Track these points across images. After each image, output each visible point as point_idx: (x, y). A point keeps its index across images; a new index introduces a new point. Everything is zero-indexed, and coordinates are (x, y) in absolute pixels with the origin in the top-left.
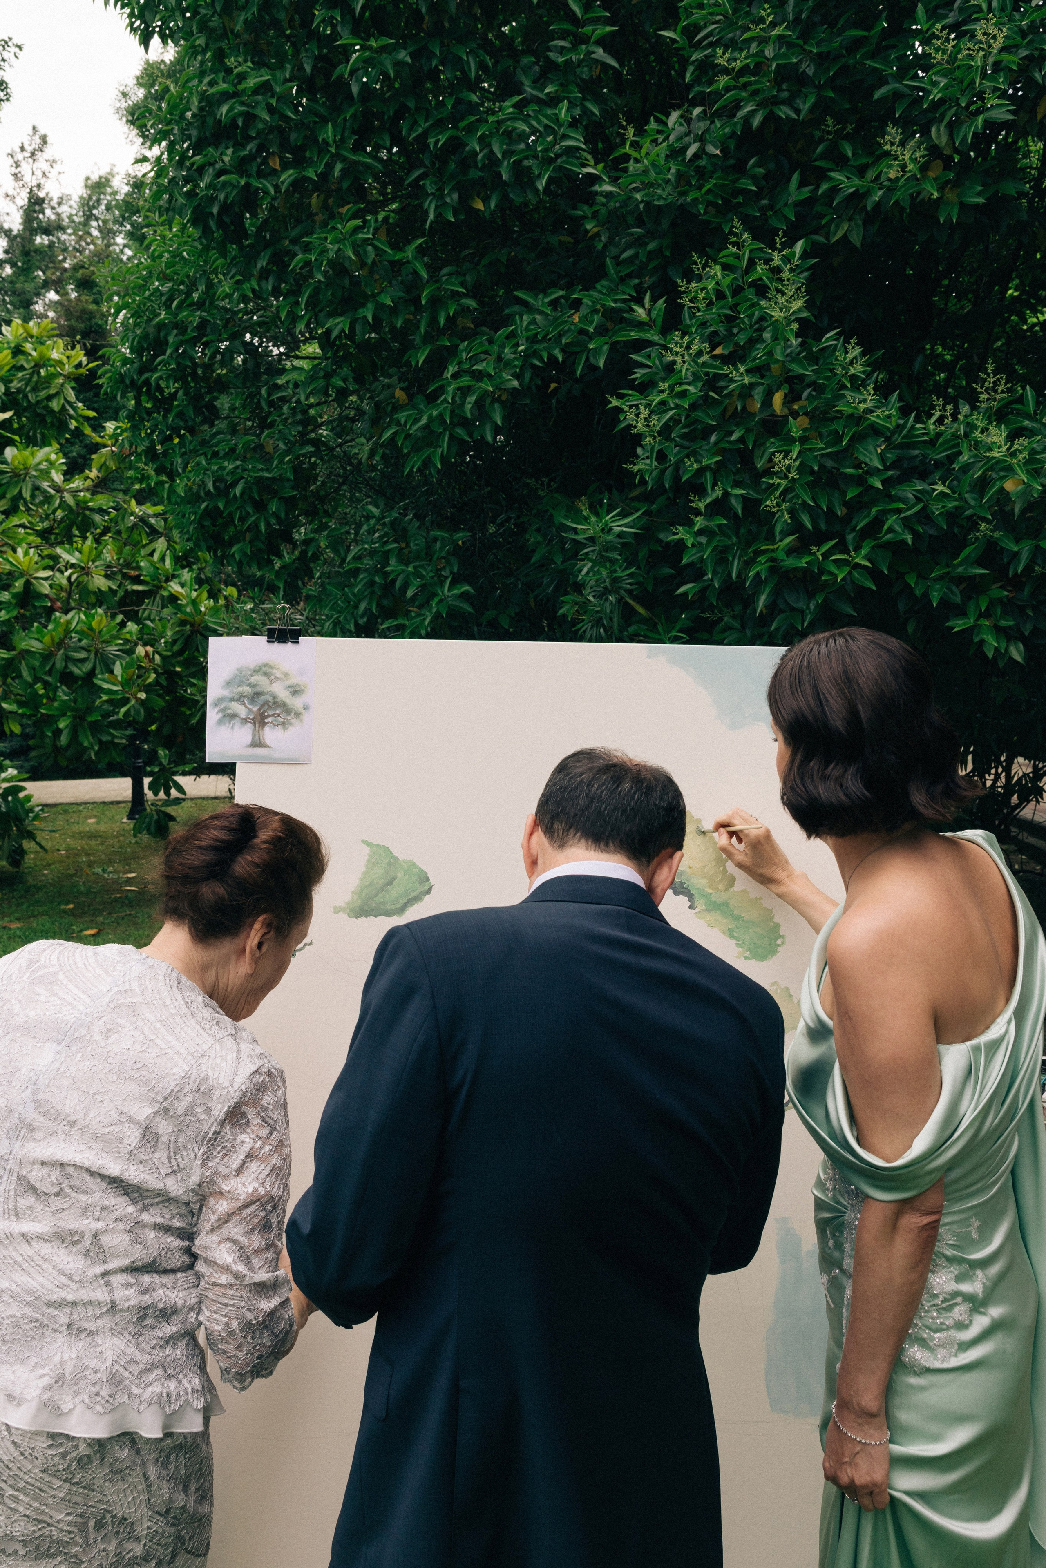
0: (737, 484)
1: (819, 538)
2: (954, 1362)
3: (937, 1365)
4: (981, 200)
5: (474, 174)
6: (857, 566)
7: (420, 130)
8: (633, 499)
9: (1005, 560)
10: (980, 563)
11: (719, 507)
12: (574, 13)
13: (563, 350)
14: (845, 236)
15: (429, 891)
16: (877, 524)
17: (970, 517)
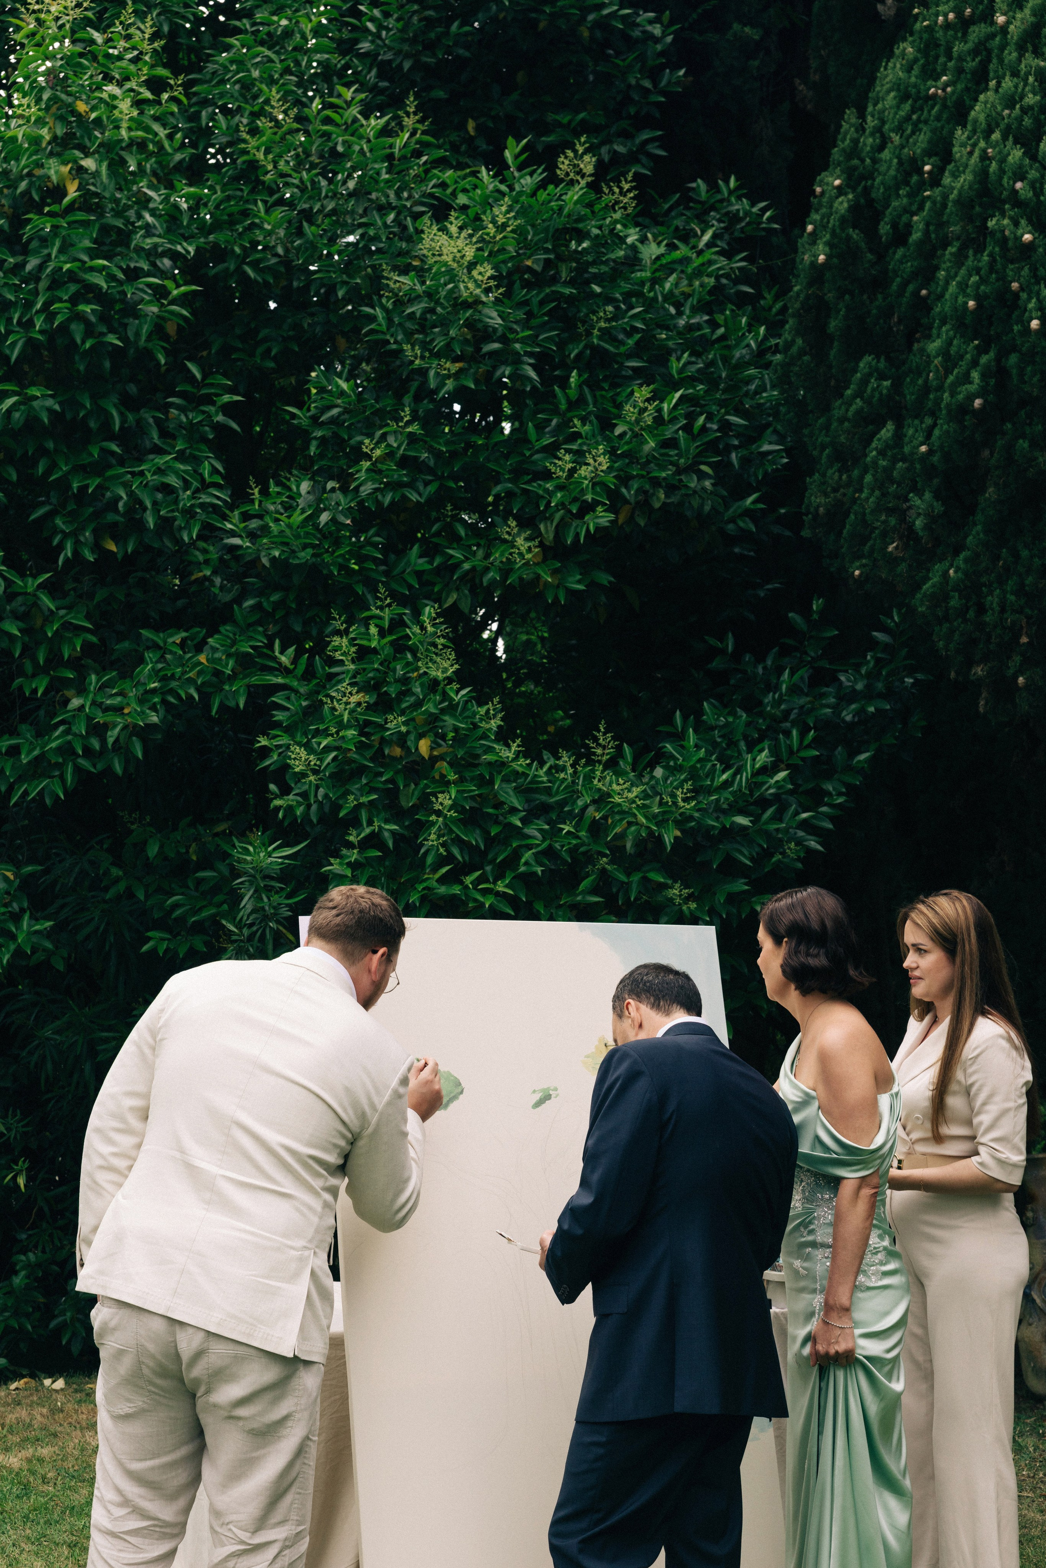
0: (387, 821)
1: (468, 869)
2: (880, 1283)
3: (872, 1285)
4: (581, 587)
5: (111, 517)
6: (498, 894)
7: (60, 474)
8: (217, 835)
9: (614, 890)
10: (594, 891)
11: (373, 840)
12: (194, 376)
13: (198, 690)
14: (455, 603)
15: (462, 1092)
16: (516, 856)
17: (584, 853)
